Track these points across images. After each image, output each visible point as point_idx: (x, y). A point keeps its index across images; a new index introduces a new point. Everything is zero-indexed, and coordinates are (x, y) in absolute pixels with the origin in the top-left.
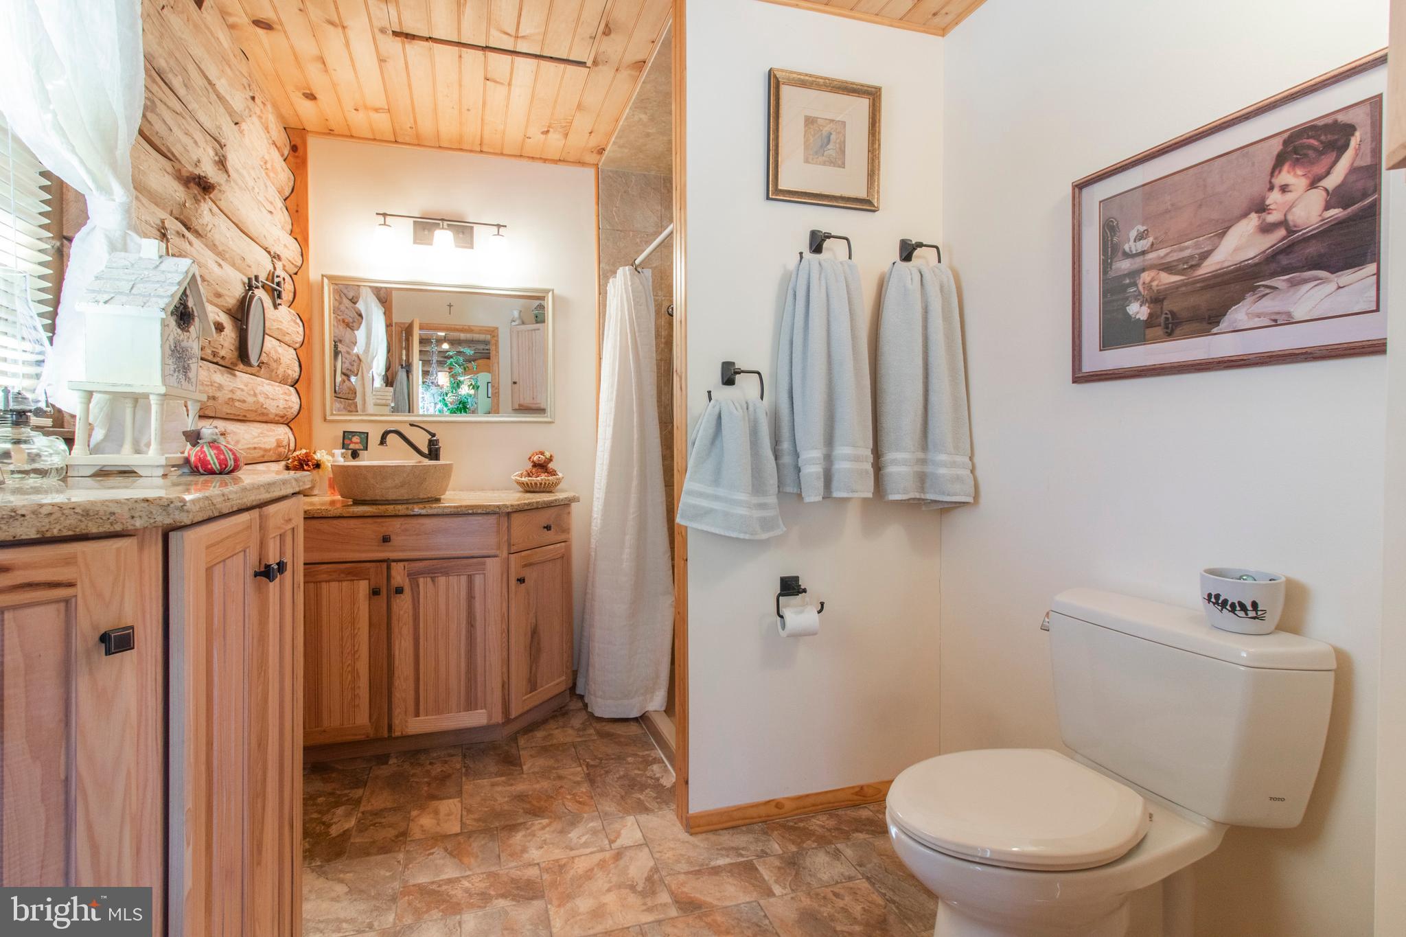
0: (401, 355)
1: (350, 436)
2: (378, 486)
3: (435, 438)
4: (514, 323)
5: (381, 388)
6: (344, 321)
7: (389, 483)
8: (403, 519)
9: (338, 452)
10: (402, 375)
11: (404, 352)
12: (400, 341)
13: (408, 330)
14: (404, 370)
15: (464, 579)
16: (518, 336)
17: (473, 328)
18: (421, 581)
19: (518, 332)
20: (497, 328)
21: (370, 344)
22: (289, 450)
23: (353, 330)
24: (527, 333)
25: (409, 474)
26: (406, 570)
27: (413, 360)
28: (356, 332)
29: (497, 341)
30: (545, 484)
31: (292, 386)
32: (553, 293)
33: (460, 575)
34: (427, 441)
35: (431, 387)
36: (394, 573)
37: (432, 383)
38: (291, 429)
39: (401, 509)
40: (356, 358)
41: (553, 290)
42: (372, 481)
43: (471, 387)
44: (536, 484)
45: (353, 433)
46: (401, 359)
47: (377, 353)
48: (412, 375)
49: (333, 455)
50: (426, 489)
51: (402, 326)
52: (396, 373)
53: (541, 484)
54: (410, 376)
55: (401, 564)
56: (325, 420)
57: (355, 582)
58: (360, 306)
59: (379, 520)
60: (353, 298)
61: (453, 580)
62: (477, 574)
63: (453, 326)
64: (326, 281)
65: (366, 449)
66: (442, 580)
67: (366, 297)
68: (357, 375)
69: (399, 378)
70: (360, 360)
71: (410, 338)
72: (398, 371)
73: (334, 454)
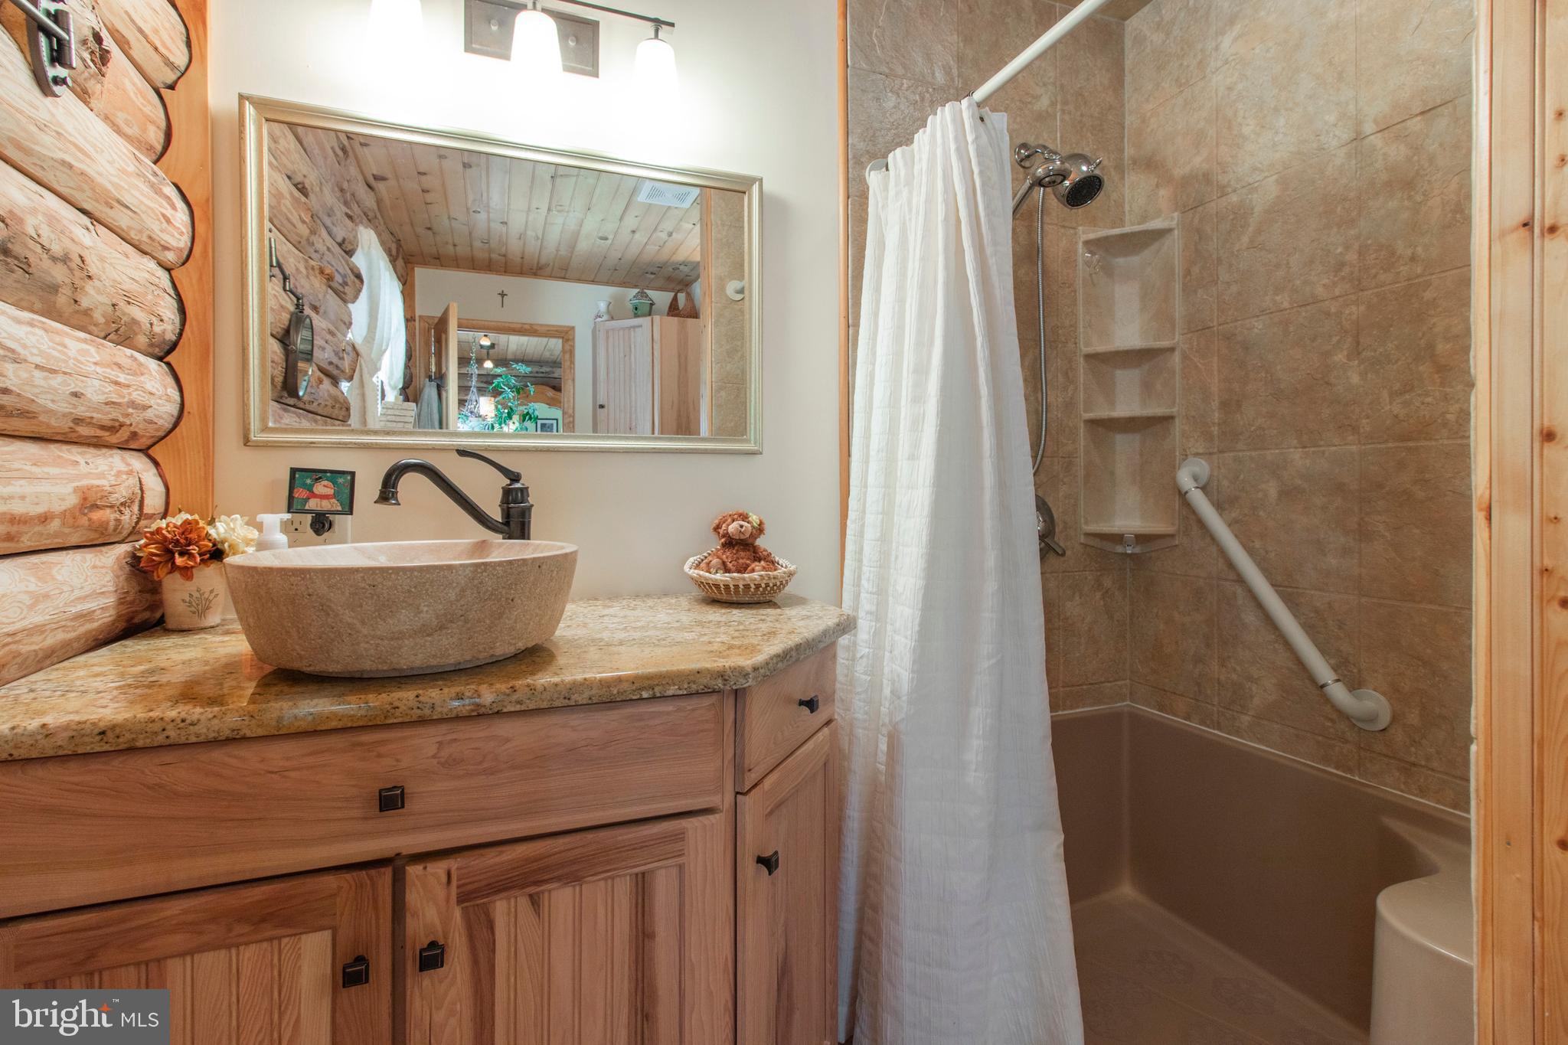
0: (429, 363)
1: (309, 481)
2: (365, 631)
3: (518, 485)
4: (599, 319)
5: (395, 404)
6: (322, 272)
7: (404, 620)
8: (444, 728)
9: (274, 520)
10: (430, 391)
11: (433, 360)
12: (428, 344)
13: (440, 327)
14: (434, 384)
15: (623, 888)
16: (608, 338)
17: (538, 328)
18: (500, 908)
19: (607, 332)
20: (573, 328)
21: (375, 328)
22: (142, 514)
23: (345, 301)
24: (621, 333)
25: (463, 590)
26: (454, 883)
27: (447, 368)
28: (350, 306)
29: (573, 347)
30: (767, 585)
31: (160, 359)
32: (761, 186)
33: (613, 878)
34: (500, 493)
35: (470, 418)
36: (413, 897)
37: (471, 412)
38: (156, 464)
39: (441, 698)
40: (349, 349)
41: (761, 180)
42: (348, 616)
43: (527, 417)
44: (747, 587)
45: (318, 474)
46: (428, 369)
47: (387, 346)
48: (447, 391)
49: (259, 527)
50: (513, 629)
51: (430, 322)
52: (421, 391)
53: (758, 586)
54: (444, 394)
55: (438, 868)
56: (247, 441)
57: (285, 941)
58: (359, 260)
59: (366, 738)
60: (344, 240)
61: (595, 891)
62: (661, 867)
63: (507, 325)
64: (249, 110)
65: (349, 510)
66: (561, 899)
67: (369, 248)
68: (350, 379)
69: (426, 397)
70: (358, 354)
71: (443, 336)
72: (424, 386)
73: (261, 524)
